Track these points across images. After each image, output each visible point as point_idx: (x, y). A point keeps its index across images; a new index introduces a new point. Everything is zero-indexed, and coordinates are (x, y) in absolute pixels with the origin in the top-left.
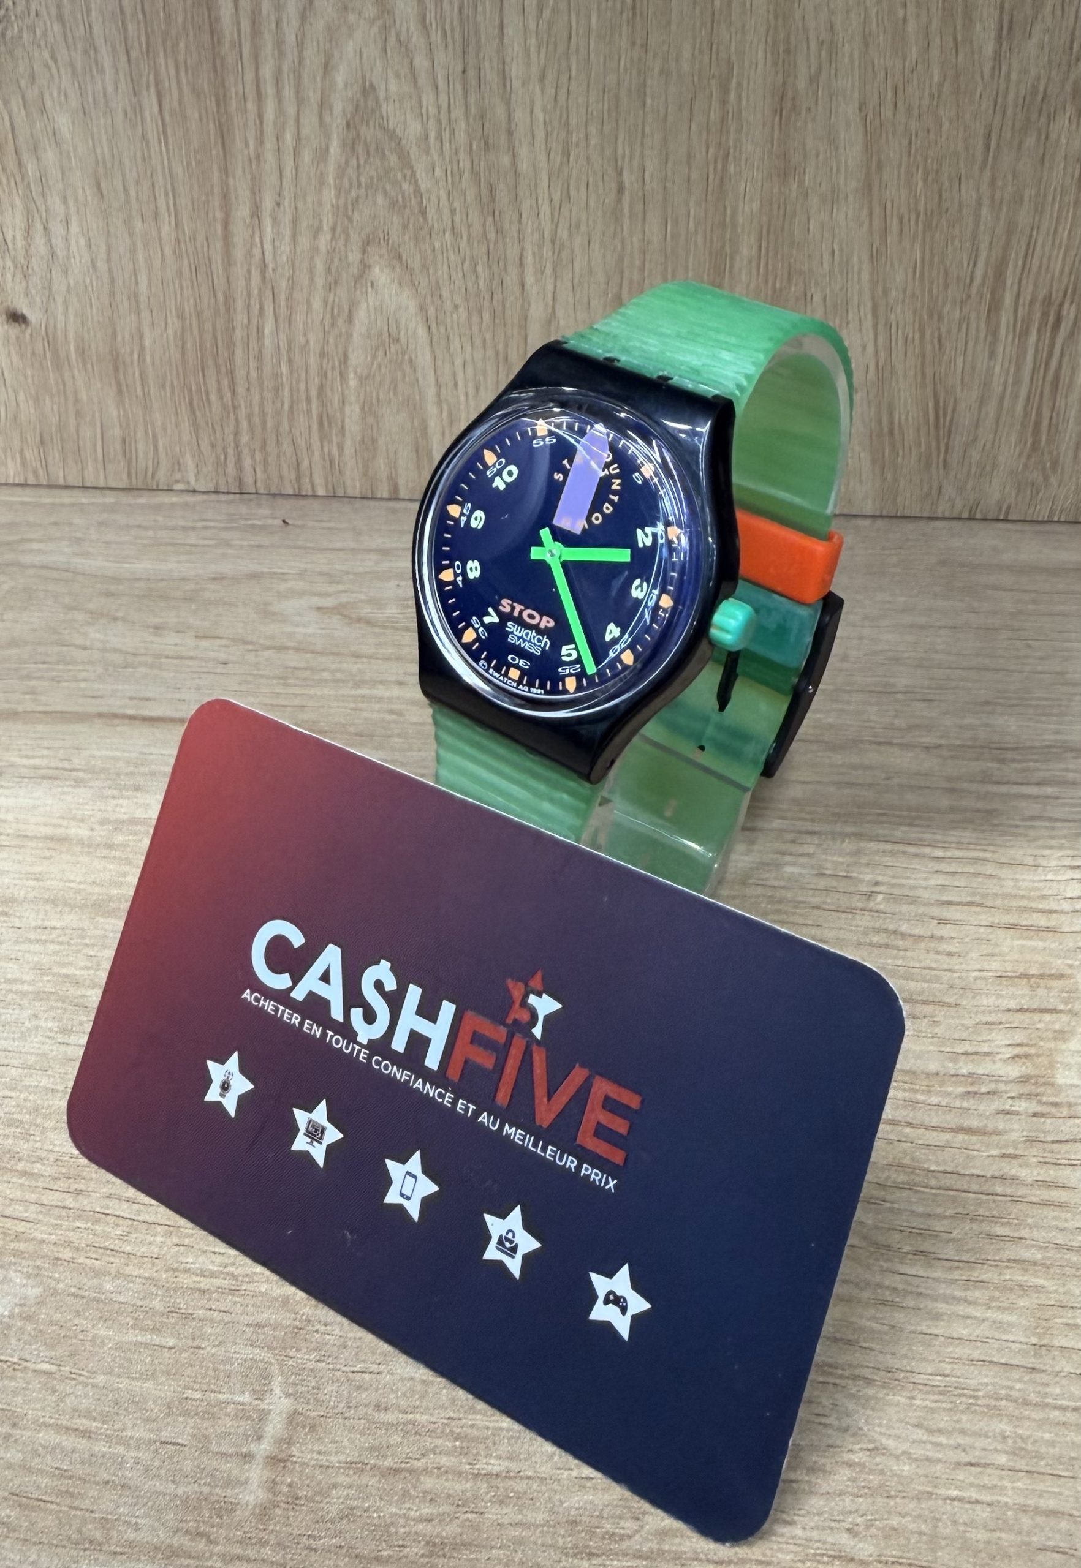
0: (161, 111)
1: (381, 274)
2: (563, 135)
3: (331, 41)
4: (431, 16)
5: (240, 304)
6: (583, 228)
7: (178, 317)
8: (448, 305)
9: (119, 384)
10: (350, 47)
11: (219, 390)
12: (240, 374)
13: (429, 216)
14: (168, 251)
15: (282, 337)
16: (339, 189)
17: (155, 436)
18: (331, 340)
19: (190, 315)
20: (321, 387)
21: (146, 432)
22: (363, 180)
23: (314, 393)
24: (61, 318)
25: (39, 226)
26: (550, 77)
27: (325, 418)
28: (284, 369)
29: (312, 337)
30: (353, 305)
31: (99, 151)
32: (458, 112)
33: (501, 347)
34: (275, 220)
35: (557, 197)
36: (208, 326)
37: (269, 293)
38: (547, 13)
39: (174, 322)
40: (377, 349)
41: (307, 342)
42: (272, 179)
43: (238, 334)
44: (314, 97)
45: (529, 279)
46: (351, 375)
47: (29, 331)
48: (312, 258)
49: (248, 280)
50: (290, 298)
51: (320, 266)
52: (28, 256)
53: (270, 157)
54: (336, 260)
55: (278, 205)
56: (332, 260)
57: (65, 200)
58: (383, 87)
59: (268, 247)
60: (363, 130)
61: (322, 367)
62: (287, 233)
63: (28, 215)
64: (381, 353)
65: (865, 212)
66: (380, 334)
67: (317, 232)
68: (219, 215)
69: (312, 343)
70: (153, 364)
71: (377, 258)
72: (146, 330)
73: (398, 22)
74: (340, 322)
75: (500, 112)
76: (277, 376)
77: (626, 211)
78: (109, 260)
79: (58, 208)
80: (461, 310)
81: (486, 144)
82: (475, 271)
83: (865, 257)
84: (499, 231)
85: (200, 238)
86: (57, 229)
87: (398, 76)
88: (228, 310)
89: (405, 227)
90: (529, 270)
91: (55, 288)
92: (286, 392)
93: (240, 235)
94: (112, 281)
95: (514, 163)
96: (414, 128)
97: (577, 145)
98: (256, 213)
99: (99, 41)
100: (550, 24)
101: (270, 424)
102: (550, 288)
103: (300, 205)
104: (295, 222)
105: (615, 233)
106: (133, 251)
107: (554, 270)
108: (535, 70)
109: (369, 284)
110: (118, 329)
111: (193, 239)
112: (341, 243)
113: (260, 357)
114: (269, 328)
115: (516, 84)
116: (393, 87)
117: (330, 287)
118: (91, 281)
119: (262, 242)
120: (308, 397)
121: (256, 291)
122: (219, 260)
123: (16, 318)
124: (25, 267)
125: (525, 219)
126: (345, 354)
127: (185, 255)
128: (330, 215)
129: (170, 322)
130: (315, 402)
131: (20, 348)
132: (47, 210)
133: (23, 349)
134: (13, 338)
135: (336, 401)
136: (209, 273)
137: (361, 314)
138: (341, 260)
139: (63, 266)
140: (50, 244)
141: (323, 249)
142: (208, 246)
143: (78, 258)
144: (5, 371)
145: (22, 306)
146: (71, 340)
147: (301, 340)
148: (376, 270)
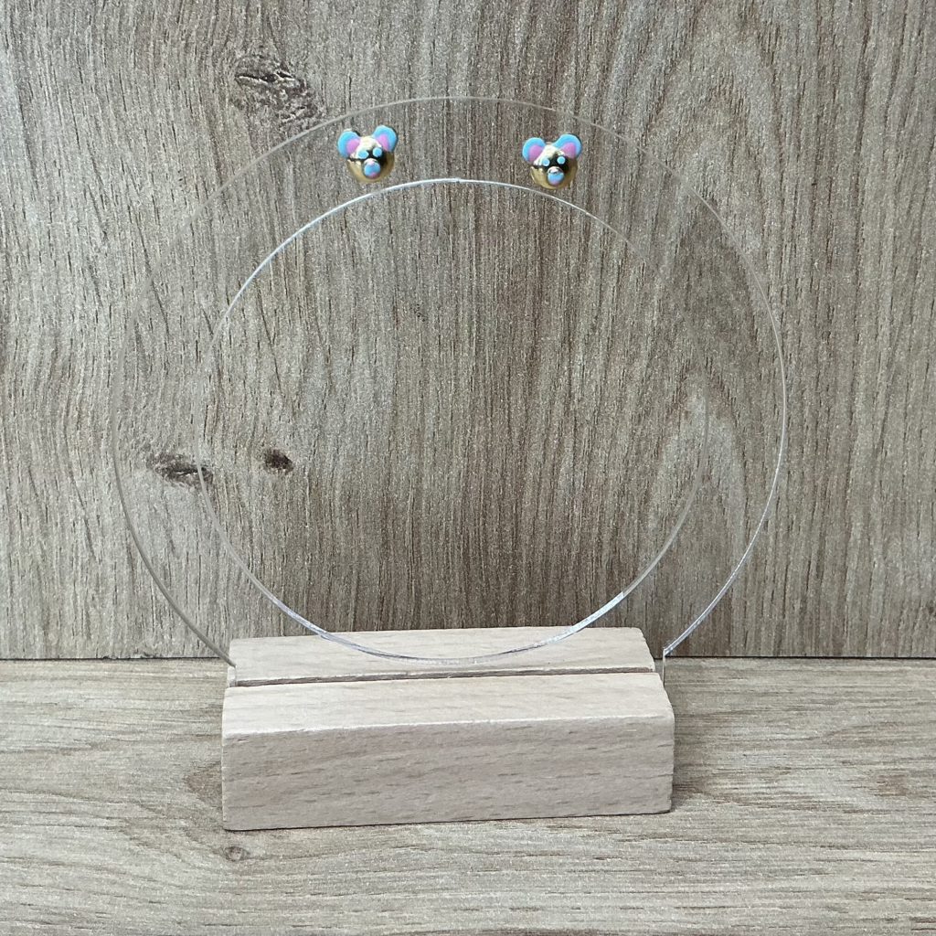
0: (477, 229)
1: (697, 404)
2: (912, 250)
3: (674, 152)
4: (786, 125)
5: (536, 439)
6: (923, 350)
7: (464, 456)
9: (385, 534)
10: (695, 158)
12: (527, 518)
15: (579, 475)
16: (663, 310)
17: (418, 591)
18: (633, 478)
19: (479, 452)
20: (616, 531)
21: (409, 588)
22: (691, 301)
23: (606, 537)
24: (329, 461)
25: (320, 357)
26: (906, 188)
27: (615, 566)
29: (612, 474)
30: (663, 438)
31: (401, 271)
32: (803, 227)
33: (819, 482)
35: (898, 317)
36: (497, 465)
37: (570, 426)
38: (911, 121)
39: (459, 463)
42: (589, 303)
43: (530, 474)
44: (649, 214)
45: (859, 406)
46: (651, 517)
47: (290, 476)
51: (631, 394)
52: (301, 391)
53: (592, 279)
55: (594, 329)
56: (645, 390)
57: (354, 327)
58: (724, 201)
59: (576, 376)
60: (699, 248)
61: (619, 509)
63: (310, 344)
66: (689, 470)
67: (634, 357)
68: (526, 341)
69: (611, 482)
70: (428, 509)
71: (694, 386)
72: (426, 471)
73: (749, 134)
74: (646, 457)
75: (848, 227)
76: (567, 519)
78: (394, 394)
79: (347, 337)
81: (829, 262)
82: (801, 399)
84: (833, 354)
85: (503, 368)
86: (341, 361)
87: (742, 189)
88: (522, 447)
89: (732, 353)
90: (860, 397)
91: (328, 427)
92: (576, 538)
93: (547, 362)
94: (395, 416)
95: (856, 281)
96: (754, 244)
97: (927, 260)
98: (568, 341)
99: (420, 154)
100: (913, 134)
101: (552, 574)
102: (881, 416)
103: (618, 329)
104: (610, 349)
107: (887, 396)
108: (890, 184)
109: (683, 414)
110: (394, 471)
111: (494, 368)
112: (658, 369)
113: (550, 501)
114: (567, 462)
115: (869, 198)
116: (735, 202)
117: (638, 419)
118: (370, 418)
119: (570, 370)
120: (600, 543)
121: (556, 424)
122: (520, 392)
123: (277, 461)
124: (296, 404)
125: (861, 342)
126: (646, 493)
127: (482, 386)
128: (650, 339)
129: (455, 461)
130: (607, 549)
131: (276, 497)
132: (332, 339)
133: (280, 498)
134: (270, 485)
135: (631, 547)
136: (506, 406)
137: (671, 447)
138: (655, 388)
139: (341, 402)
140: (330, 377)
141: (637, 377)
142: (509, 375)
143: (359, 392)
144: (254, 524)
145: (285, 447)
146: (338, 486)
147: (600, 478)
148: (692, 401)
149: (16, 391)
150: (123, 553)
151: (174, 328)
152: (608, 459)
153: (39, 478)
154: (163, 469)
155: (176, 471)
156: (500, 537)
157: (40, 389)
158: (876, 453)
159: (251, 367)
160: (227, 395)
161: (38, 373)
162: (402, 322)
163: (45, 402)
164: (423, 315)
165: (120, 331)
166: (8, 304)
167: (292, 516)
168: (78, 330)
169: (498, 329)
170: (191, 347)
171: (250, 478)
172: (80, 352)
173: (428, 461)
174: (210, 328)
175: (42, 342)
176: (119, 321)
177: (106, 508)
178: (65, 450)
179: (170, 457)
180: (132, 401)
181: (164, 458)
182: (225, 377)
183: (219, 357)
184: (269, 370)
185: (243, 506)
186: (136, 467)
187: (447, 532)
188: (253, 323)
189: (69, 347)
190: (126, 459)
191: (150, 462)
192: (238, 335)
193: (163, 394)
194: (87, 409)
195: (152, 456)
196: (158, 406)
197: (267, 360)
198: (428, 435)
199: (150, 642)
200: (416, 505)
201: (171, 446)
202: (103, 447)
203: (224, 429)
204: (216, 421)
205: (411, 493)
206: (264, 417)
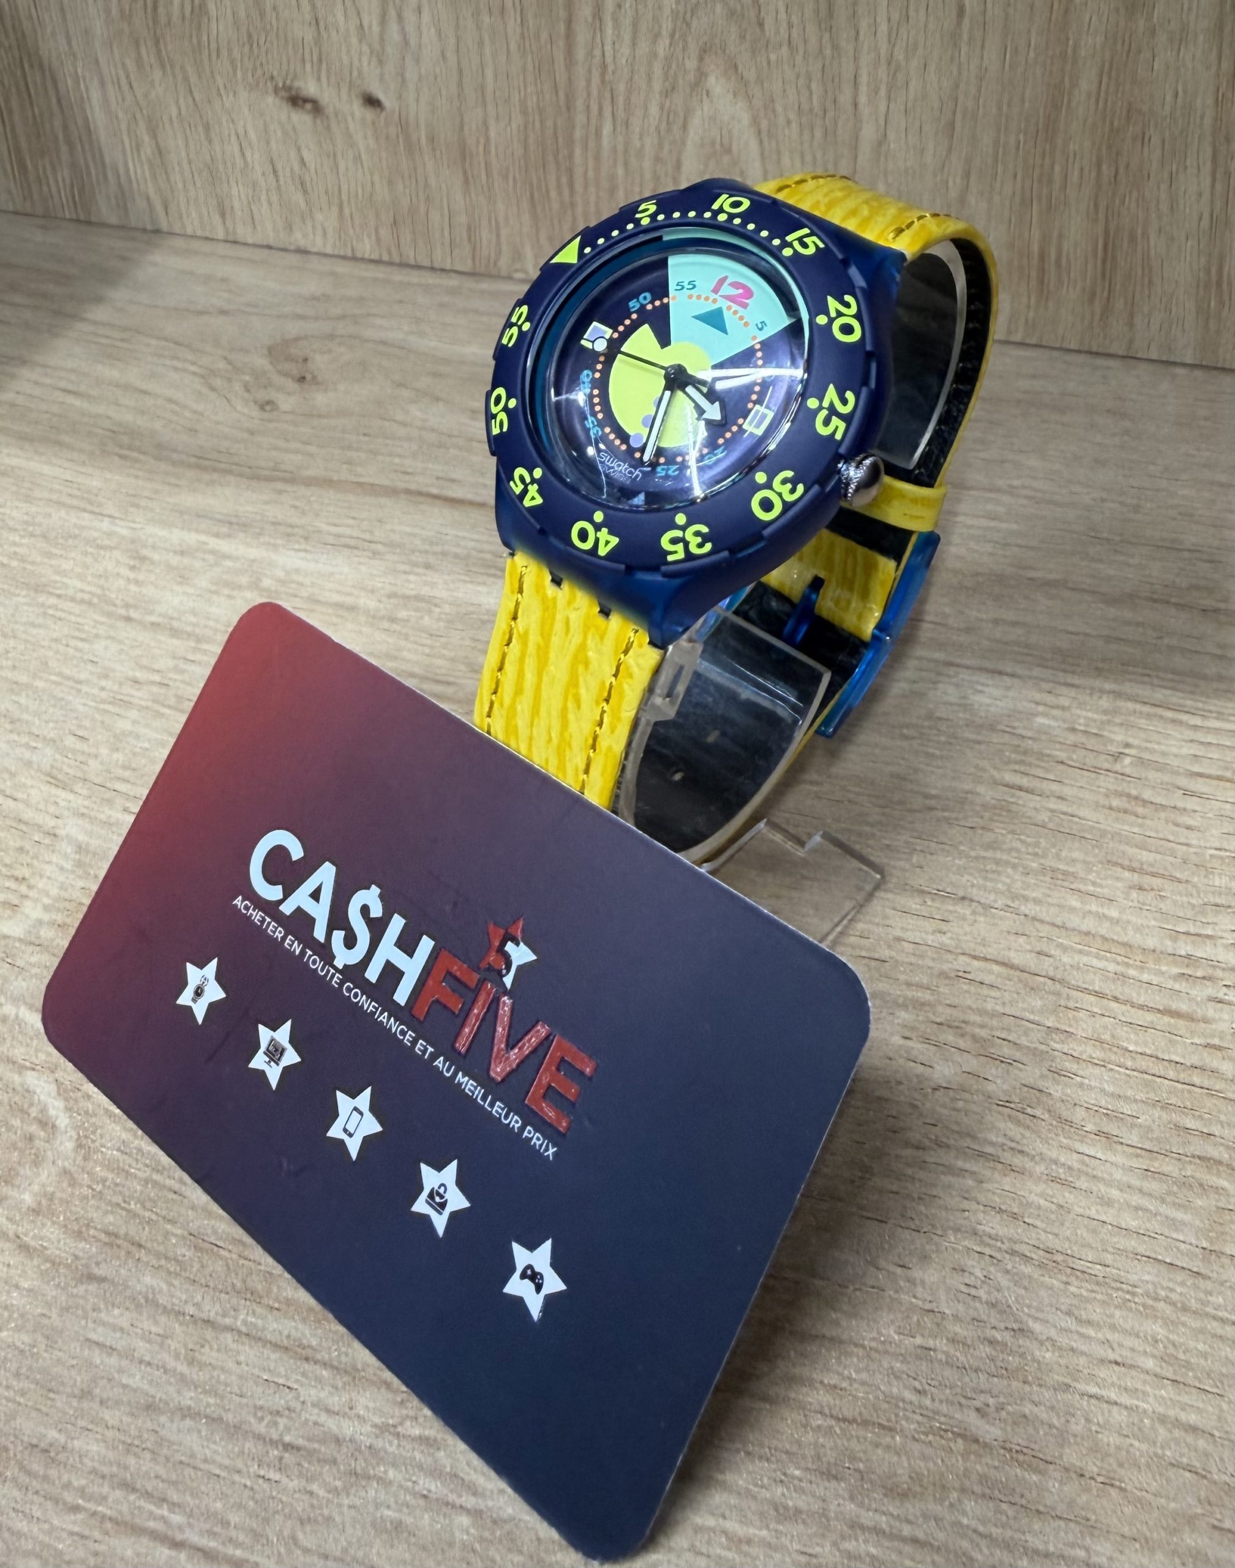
1: (717, 84)
5: (580, 103)
6: (920, 51)
7: (521, 112)
8: (781, 120)
9: (465, 173)
11: (559, 187)
12: (579, 171)
13: (766, 27)
14: (513, 46)
15: (620, 139)
17: (498, 227)
18: (666, 146)
19: (533, 111)
21: (490, 221)
24: (413, 105)
25: (392, 13)
28: (620, 171)
29: (648, 141)
30: (688, 113)
34: (615, 20)
35: (895, 16)
36: (549, 123)
37: (608, 95)
39: (517, 117)
40: (709, 158)
41: (643, 146)
43: (578, 134)
45: (863, 99)
47: (383, 116)
48: (650, 62)
49: (589, 80)
50: (628, 100)
51: (658, 70)
52: (382, 40)
54: (674, 66)
55: (620, 6)
56: (669, 67)
59: (608, 48)
62: (627, 37)
65: (1214, 54)
66: (713, 143)
67: (656, 36)
68: (563, 14)
69: (647, 148)
70: (497, 155)
71: (712, 67)
72: (492, 123)
74: (675, 128)
76: (612, 177)
77: (965, 37)
78: (457, 51)
80: (794, 125)
82: (809, 88)
83: (1210, 101)
84: (836, 47)
85: (544, 36)
86: (410, 18)
88: (568, 109)
89: (742, 37)
90: (863, 89)
91: (408, 75)
93: (582, 34)
94: (460, 72)
98: (598, 16)
102: (883, 108)
103: (641, 8)
104: (635, 25)
105: (952, 59)
106: (481, 44)
107: (889, 91)
109: (705, 93)
110: (466, 120)
111: (538, 36)
112: (679, 50)
113: (597, 158)
114: (607, 128)
117: (667, 93)
118: (441, 71)
119: (602, 44)
121: (596, 91)
122: (562, 59)
123: (372, 102)
124: (380, 53)
125: (861, 38)
126: (677, 160)
127: (529, 50)
128: (670, 20)
129: (514, 117)
131: (376, 132)
133: (378, 132)
134: (368, 122)
136: (552, 71)
137: (696, 122)
138: (678, 66)
139: (415, 54)
140: (404, 33)
141: (661, 53)
142: (551, 43)
143: (429, 47)
144: (362, 152)
145: (377, 91)
146: (423, 127)
147: (637, 143)
148: (712, 79)
149: (169, 21)
152: (642, 127)
153: (197, 96)
154: (287, 98)
155: (297, 100)
157: (187, 22)
158: (880, 144)
160: (325, 40)
163: (191, 36)
167: (391, 150)
171: (353, 115)
173: (492, 115)
177: (249, 125)
178: (213, 77)
179: (290, 88)
181: (286, 88)
182: (322, 24)
184: (354, 23)
185: (351, 136)
186: (267, 92)
187: (514, 176)
190: (258, 86)
191: (276, 90)
193: (277, 34)
194: (223, 42)
195: (277, 85)
196: (275, 44)
197: (352, 12)
198: (489, 90)
199: (299, 238)
200: (487, 152)
201: (289, 79)
202: (239, 75)
203: (328, 71)
204: (320, 60)
205: (482, 140)
206: (356, 63)
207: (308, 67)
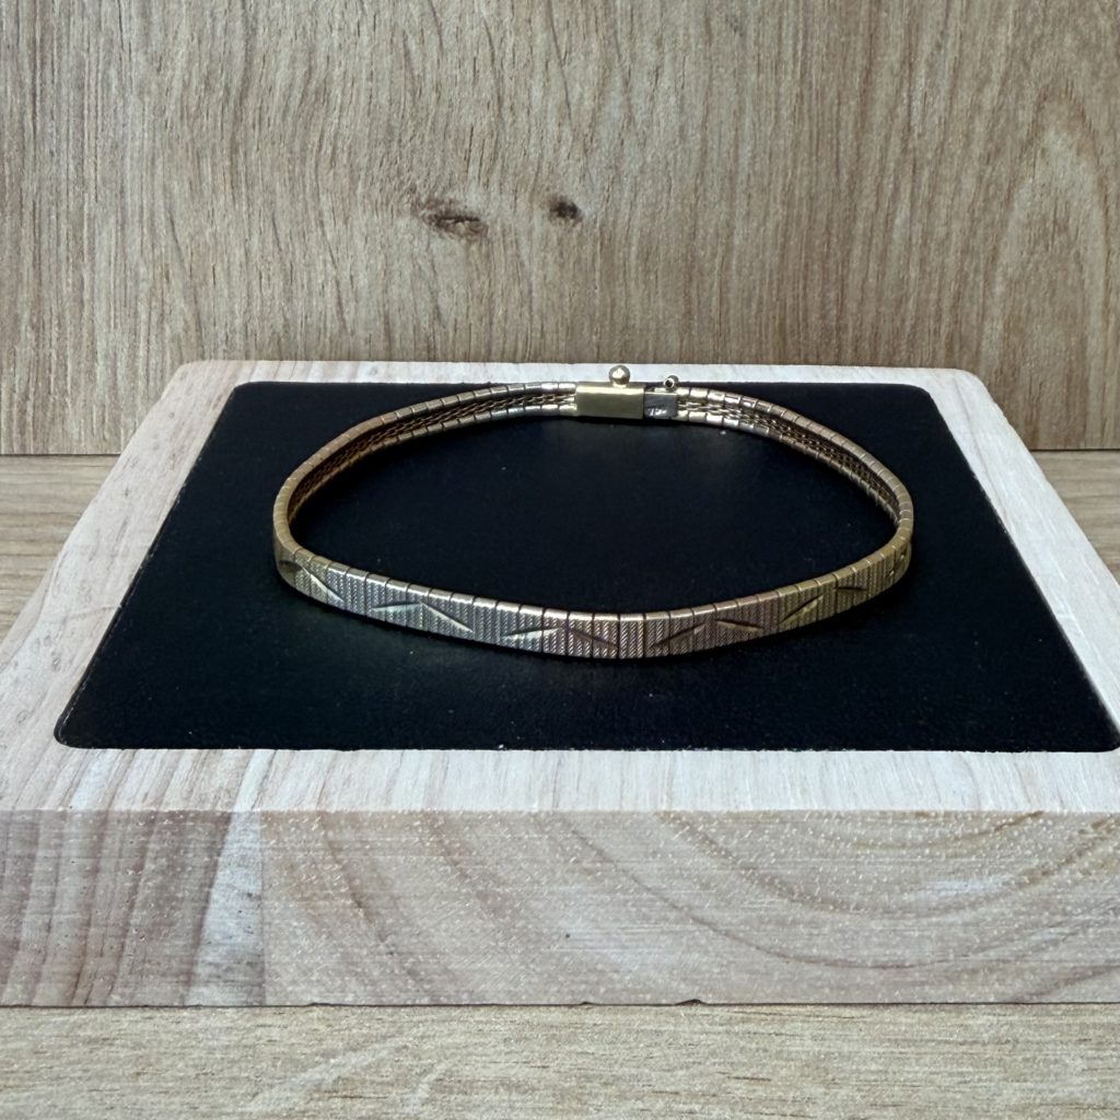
1: (1056, 140)
5: (868, 183)
7: (783, 203)
9: (688, 301)
12: (854, 280)
15: (918, 227)
16: (1019, 24)
18: (980, 232)
19: (801, 199)
20: (958, 296)
22: (1050, 13)
23: (946, 304)
24: (625, 210)
25: (618, 81)
27: (956, 339)
28: (914, 273)
29: (956, 226)
30: (1015, 181)
36: (822, 216)
37: (909, 168)
39: (778, 212)
40: (1036, 242)
41: (948, 235)
42: (935, 15)
43: (860, 227)
46: (999, 279)
47: (578, 227)
48: (972, 118)
49: (884, 150)
50: (935, 173)
51: (980, 128)
52: (594, 122)
54: (1002, 121)
55: (939, 47)
56: (997, 121)
57: (659, 43)
59: (917, 104)
61: (962, 269)
62: (945, 86)
63: (607, 67)
64: (1040, 248)
67: (987, 80)
68: (861, 61)
69: (954, 236)
70: (739, 270)
71: (1053, 117)
72: (738, 224)
74: (995, 205)
76: (901, 283)
78: (704, 126)
79: (650, 56)
85: (831, 94)
86: (642, 83)
88: (851, 192)
89: (1095, 74)
91: (624, 167)
92: (911, 305)
93: (884, 89)
94: (704, 155)
98: (908, 62)
103: (967, 47)
104: (956, 71)
106: (739, 112)
109: (1039, 152)
110: (700, 222)
111: (821, 95)
112: (1011, 98)
113: (883, 257)
114: (903, 213)
117: (988, 159)
118: (675, 156)
119: (910, 97)
120: (939, 312)
121: (892, 165)
122: (851, 124)
123: (564, 210)
124: (588, 139)
126: (995, 249)
127: (806, 116)
128: (1003, 60)
129: (772, 211)
130: (946, 318)
131: (561, 254)
132: (633, 58)
133: (565, 255)
134: (555, 239)
135: (974, 315)
136: (835, 142)
137: (1023, 194)
138: (1008, 120)
139: (640, 135)
140: (629, 106)
141: (987, 105)
142: (839, 104)
143: (663, 124)
144: (534, 287)
145: (575, 194)
146: (634, 241)
147: (941, 231)
148: (1050, 135)
149: (261, 119)
150: (380, 324)
151: (449, 42)
152: (950, 207)
153: (283, 228)
154: (430, 217)
155: (445, 219)
156: (823, 305)
157: (289, 119)
159: (537, 93)
160: (508, 126)
161: (287, 97)
162: (716, 39)
163: (294, 135)
164: (739, 29)
165: (384, 46)
166: (257, 13)
167: (580, 280)
168: (336, 44)
169: (828, 46)
170: (468, 65)
171: (530, 232)
172: (337, 72)
173: (740, 211)
174: (490, 41)
175: (293, 60)
176: (384, 33)
177: (361, 266)
178: (316, 196)
179: (438, 202)
180: (397, 132)
181: (432, 203)
182: (507, 104)
183: (499, 80)
184: (558, 96)
185: (522, 264)
186: (400, 213)
187: (761, 297)
188: (541, 38)
189: (324, 66)
190: (387, 205)
191: (416, 207)
192: (523, 53)
193: (433, 124)
194: (344, 143)
195: (418, 199)
196: (427, 139)
197: (556, 83)
198: (742, 177)
200: (725, 266)
201: (440, 189)
202: (360, 190)
203: (504, 170)
204: (494, 159)
205: (720, 250)
206: (550, 155)
207: (473, 169)
